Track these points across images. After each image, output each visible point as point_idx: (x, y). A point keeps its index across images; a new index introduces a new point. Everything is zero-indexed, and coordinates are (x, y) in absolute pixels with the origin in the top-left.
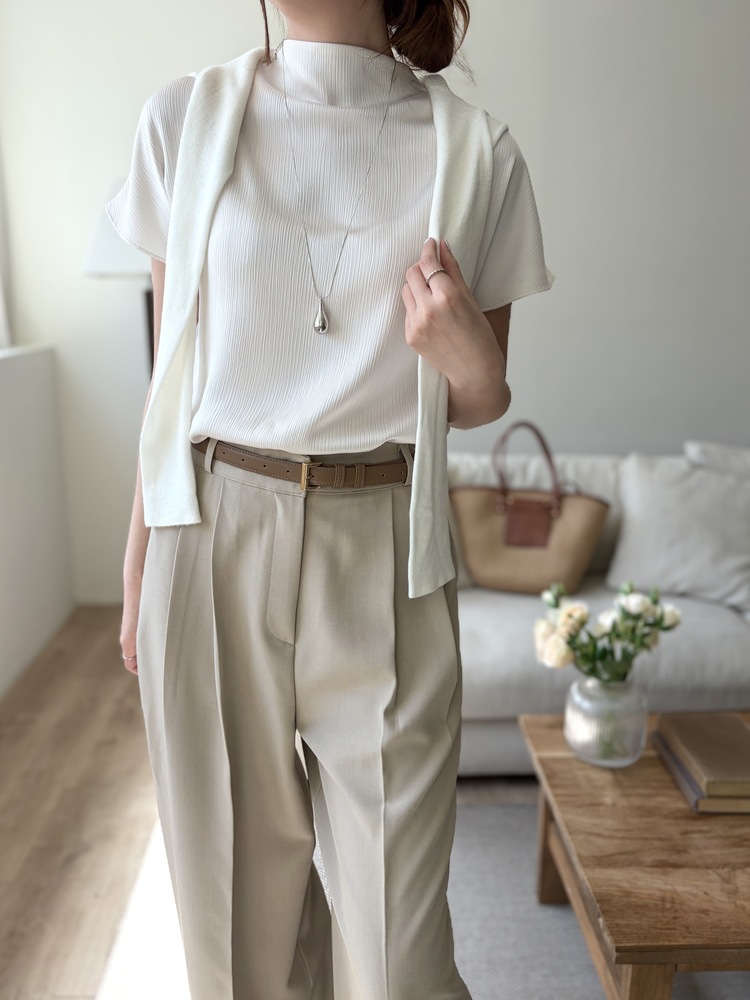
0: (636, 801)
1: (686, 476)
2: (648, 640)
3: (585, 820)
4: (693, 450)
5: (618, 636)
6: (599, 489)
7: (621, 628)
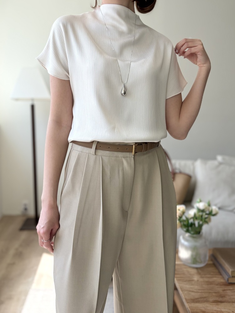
0: (206, 280)
1: (217, 167)
2: (207, 220)
3: (187, 286)
4: (220, 158)
5: (196, 218)
6: (187, 171)
7: (197, 215)
